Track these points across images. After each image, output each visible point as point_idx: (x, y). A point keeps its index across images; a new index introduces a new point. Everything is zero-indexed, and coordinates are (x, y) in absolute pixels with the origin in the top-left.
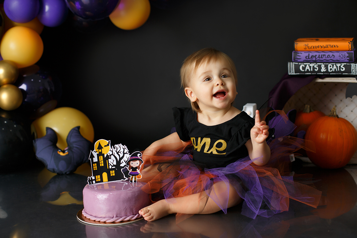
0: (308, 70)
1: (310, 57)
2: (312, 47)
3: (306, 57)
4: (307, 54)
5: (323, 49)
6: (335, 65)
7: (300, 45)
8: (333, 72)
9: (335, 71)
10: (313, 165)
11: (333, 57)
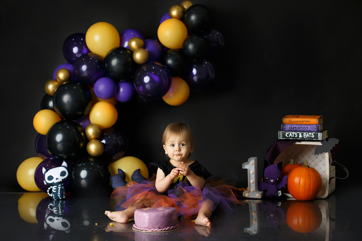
0: (291, 136)
1: (292, 128)
2: (294, 122)
3: (290, 128)
4: (290, 126)
5: (300, 123)
6: (308, 134)
7: (286, 120)
8: (306, 138)
9: (308, 138)
10: (294, 199)
11: (307, 128)
